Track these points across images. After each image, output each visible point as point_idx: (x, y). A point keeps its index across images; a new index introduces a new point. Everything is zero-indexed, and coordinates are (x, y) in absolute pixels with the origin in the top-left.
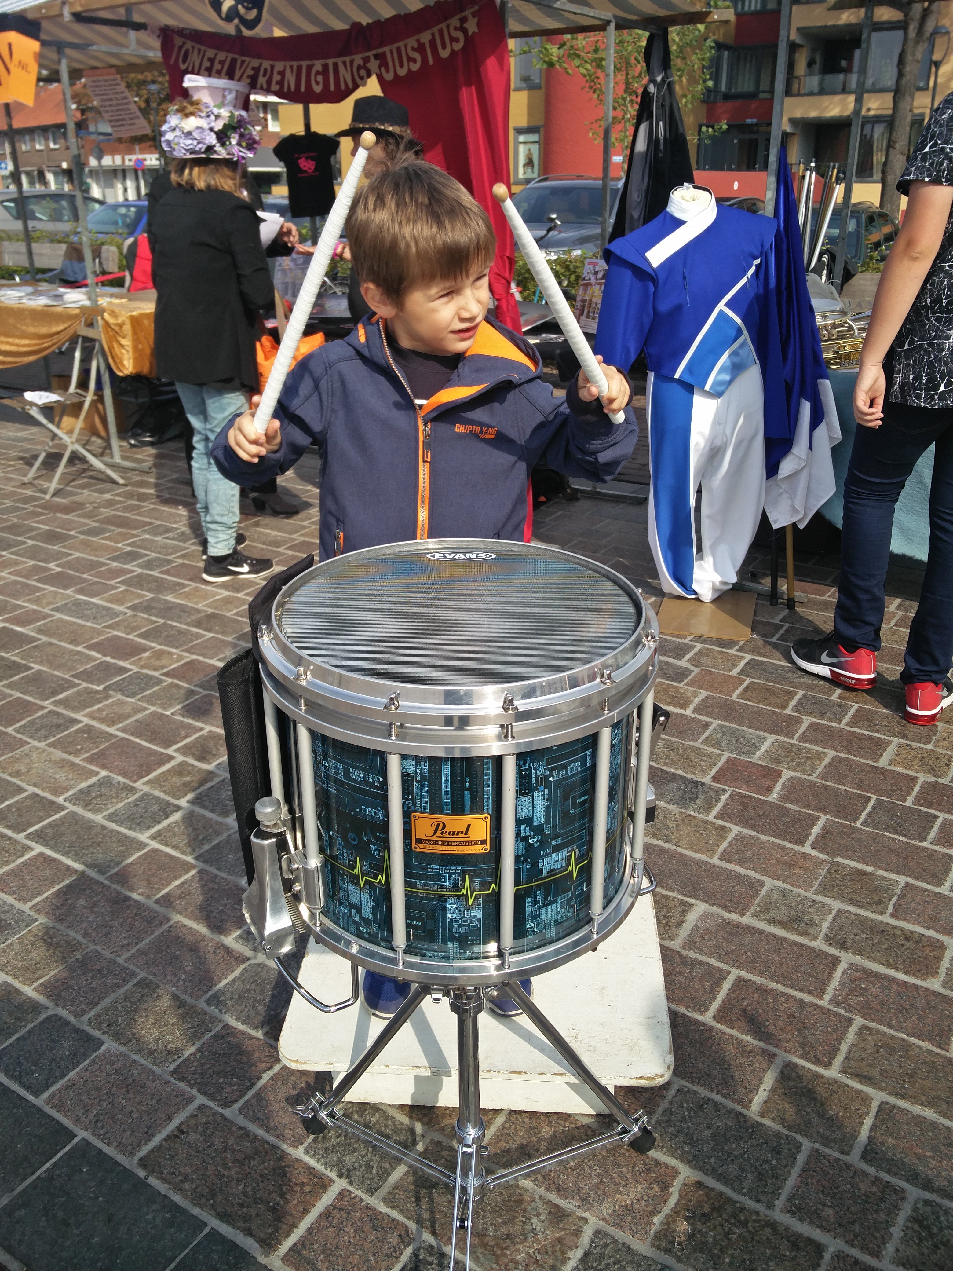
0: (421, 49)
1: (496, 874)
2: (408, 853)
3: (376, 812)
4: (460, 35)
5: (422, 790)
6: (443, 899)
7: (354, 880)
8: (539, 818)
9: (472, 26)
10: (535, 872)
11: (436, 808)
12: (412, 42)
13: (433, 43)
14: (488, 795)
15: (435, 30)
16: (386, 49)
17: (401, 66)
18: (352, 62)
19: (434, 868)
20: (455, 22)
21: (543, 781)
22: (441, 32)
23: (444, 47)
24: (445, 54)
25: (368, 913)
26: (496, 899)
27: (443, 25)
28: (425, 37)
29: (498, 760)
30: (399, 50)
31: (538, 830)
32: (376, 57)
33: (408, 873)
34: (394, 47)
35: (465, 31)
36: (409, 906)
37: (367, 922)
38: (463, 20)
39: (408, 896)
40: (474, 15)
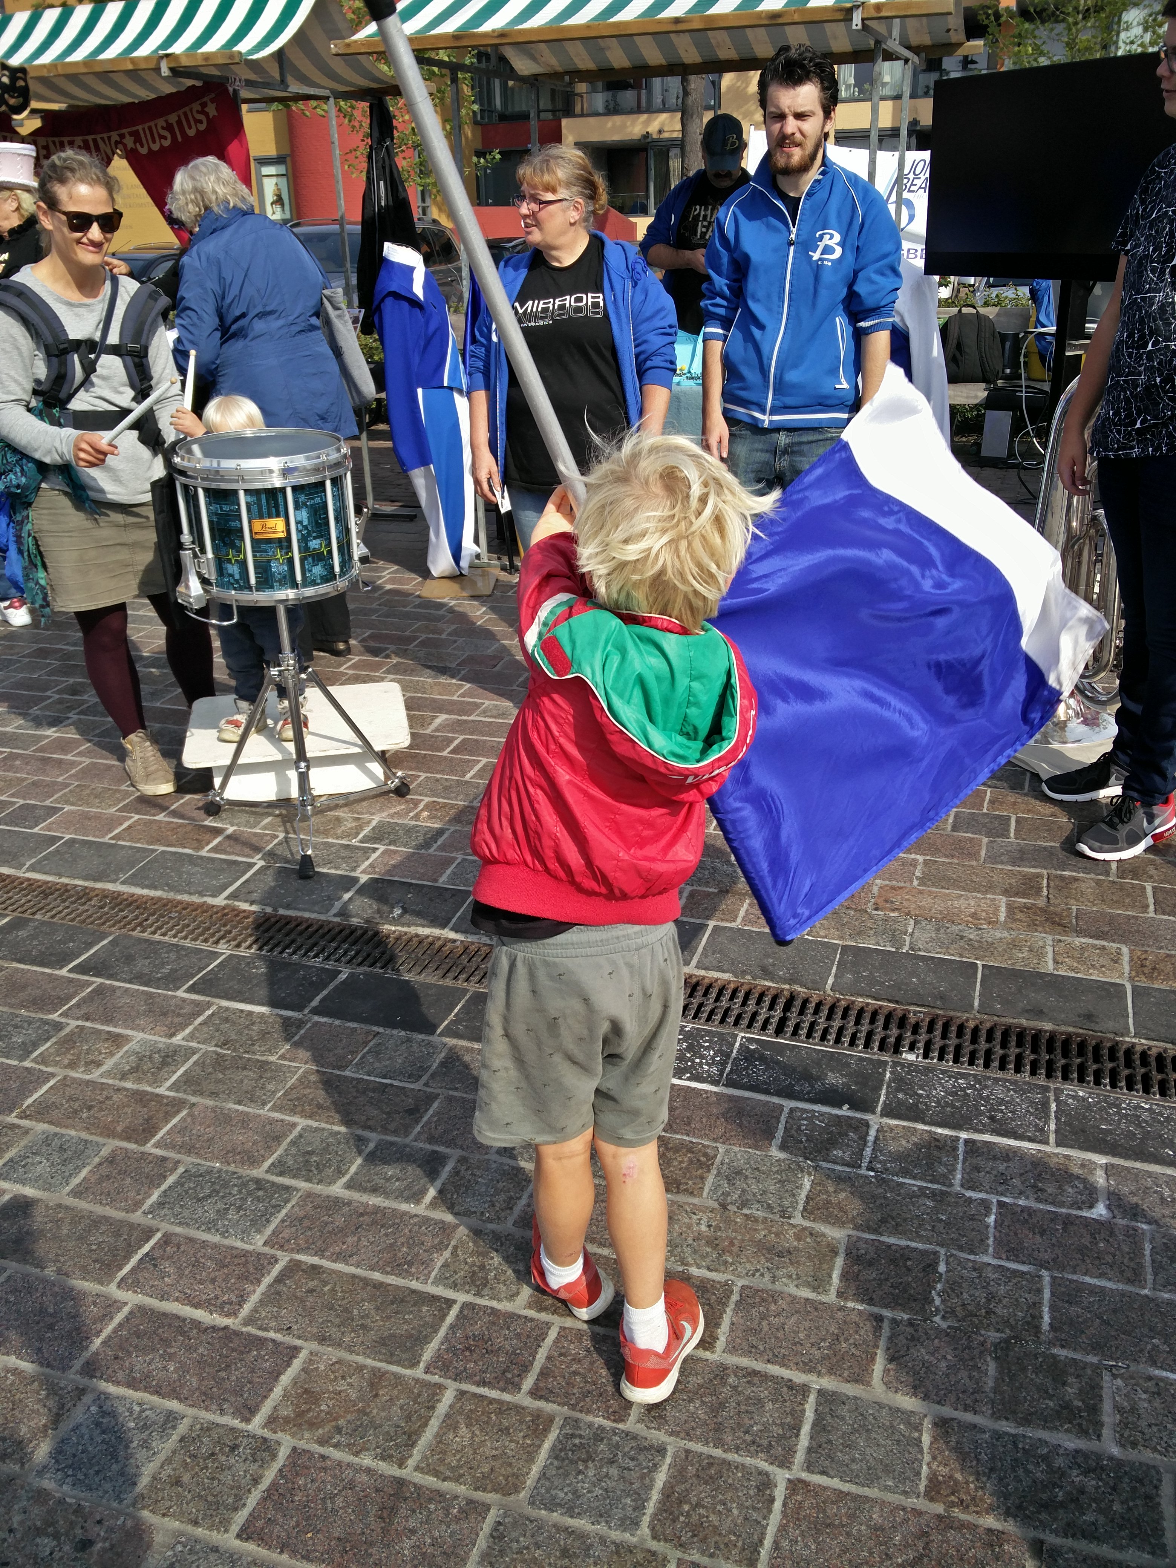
0: (169, 127)
1: (290, 547)
2: (253, 541)
3: (237, 523)
4: (202, 117)
5: (255, 508)
6: (269, 561)
7: (229, 561)
8: (305, 522)
9: (212, 110)
10: (307, 549)
11: (261, 517)
12: (161, 122)
13: (179, 122)
14: (282, 510)
15: (181, 112)
16: (140, 128)
17: (154, 142)
18: (109, 138)
19: (263, 546)
20: (196, 106)
21: (304, 504)
22: (185, 114)
23: (190, 127)
24: (191, 133)
25: (237, 577)
26: (291, 561)
27: (187, 109)
28: (173, 118)
29: (283, 490)
30: (150, 128)
31: (306, 527)
32: (131, 134)
33: (254, 551)
34: (146, 126)
35: (207, 115)
36: (256, 567)
37: (237, 581)
38: (204, 105)
39: (255, 562)
40: (212, 101)
